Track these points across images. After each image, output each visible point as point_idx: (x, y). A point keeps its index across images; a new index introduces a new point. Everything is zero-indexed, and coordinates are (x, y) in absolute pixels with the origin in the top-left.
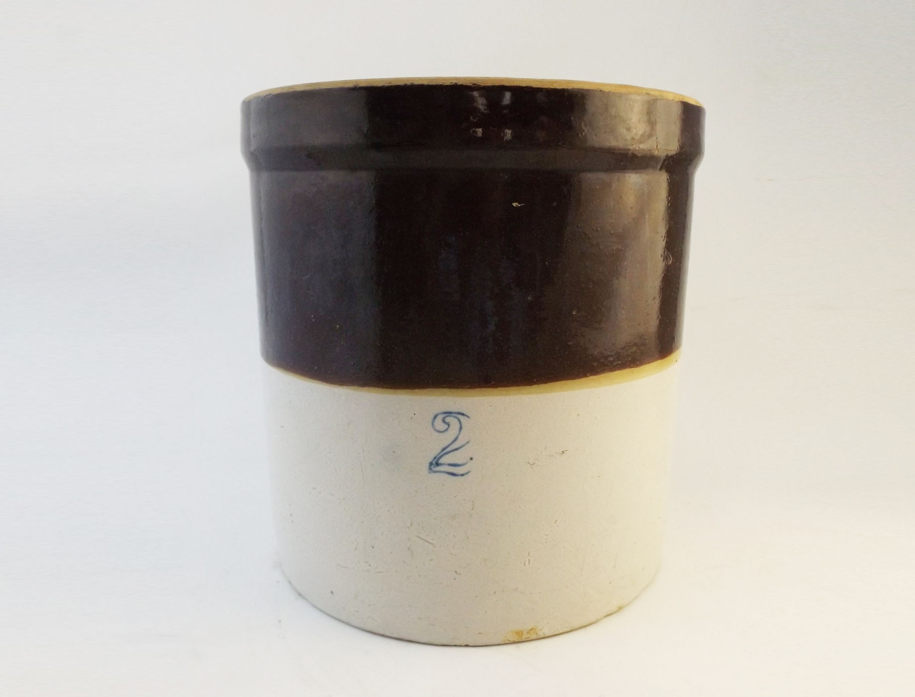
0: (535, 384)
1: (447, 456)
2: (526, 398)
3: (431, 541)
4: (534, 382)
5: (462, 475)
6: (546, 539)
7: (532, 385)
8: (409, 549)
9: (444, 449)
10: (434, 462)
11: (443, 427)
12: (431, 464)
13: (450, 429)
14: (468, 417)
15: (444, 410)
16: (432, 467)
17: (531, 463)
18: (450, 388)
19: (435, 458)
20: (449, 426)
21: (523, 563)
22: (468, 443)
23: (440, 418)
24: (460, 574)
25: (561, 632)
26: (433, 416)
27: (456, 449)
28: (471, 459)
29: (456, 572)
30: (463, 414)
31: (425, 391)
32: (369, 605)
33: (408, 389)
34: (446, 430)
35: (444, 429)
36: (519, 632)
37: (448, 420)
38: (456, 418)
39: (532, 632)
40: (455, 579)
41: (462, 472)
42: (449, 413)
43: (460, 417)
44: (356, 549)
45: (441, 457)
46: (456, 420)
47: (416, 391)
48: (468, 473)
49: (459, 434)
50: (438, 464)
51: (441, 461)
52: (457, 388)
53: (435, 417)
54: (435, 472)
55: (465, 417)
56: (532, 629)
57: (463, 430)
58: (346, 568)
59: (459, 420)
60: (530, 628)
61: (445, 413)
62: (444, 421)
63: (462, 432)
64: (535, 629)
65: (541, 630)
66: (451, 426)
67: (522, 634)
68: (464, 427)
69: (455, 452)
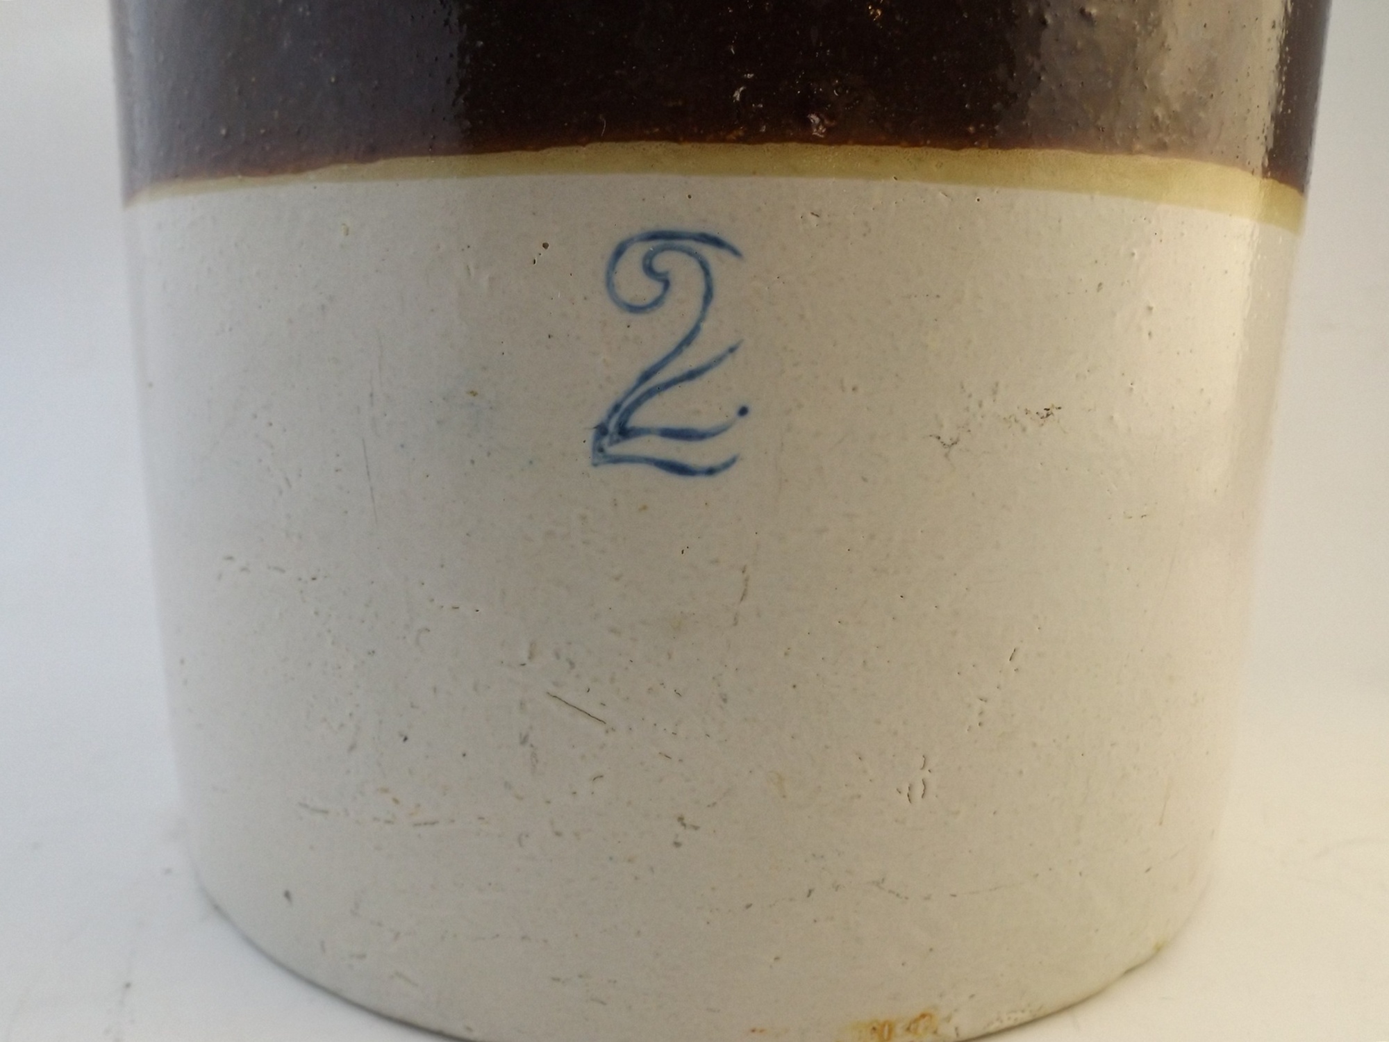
0: (972, 145)
1: (656, 400)
2: (941, 195)
3: (596, 711)
4: (967, 134)
5: (711, 471)
6: (981, 713)
7: (959, 147)
8: (524, 740)
9: (646, 376)
10: (612, 426)
11: (645, 289)
12: (602, 430)
13: (669, 302)
14: (735, 252)
15: (651, 226)
16: (606, 441)
17: (948, 442)
18: (673, 137)
19: (616, 407)
20: (667, 284)
21: (906, 791)
22: (732, 350)
23: (635, 254)
24: (696, 828)
25: (1007, 1023)
26: (609, 251)
27: (691, 375)
28: (743, 411)
29: (681, 819)
30: (717, 242)
31: (582, 153)
32: (397, 936)
33: (523, 147)
34: (657, 302)
35: (649, 300)
36: (884, 1026)
37: (664, 262)
38: (691, 253)
39: (922, 1023)
40: (677, 844)
41: (707, 462)
42: (665, 238)
43: (708, 252)
44: (352, 748)
45: (638, 403)
46: (694, 265)
47: (552, 153)
48: (727, 465)
49: (702, 318)
50: (625, 433)
51: (639, 419)
52: (698, 138)
53: (619, 252)
54: (617, 460)
55: (724, 254)
56: (923, 1016)
57: (717, 302)
58: (325, 812)
59: (705, 268)
60: (916, 1013)
61: (653, 236)
62: (649, 270)
63: (711, 310)
64: (931, 1016)
65: (948, 1019)
66: (674, 288)
67: (890, 1031)
68: (720, 290)
69: (687, 385)
